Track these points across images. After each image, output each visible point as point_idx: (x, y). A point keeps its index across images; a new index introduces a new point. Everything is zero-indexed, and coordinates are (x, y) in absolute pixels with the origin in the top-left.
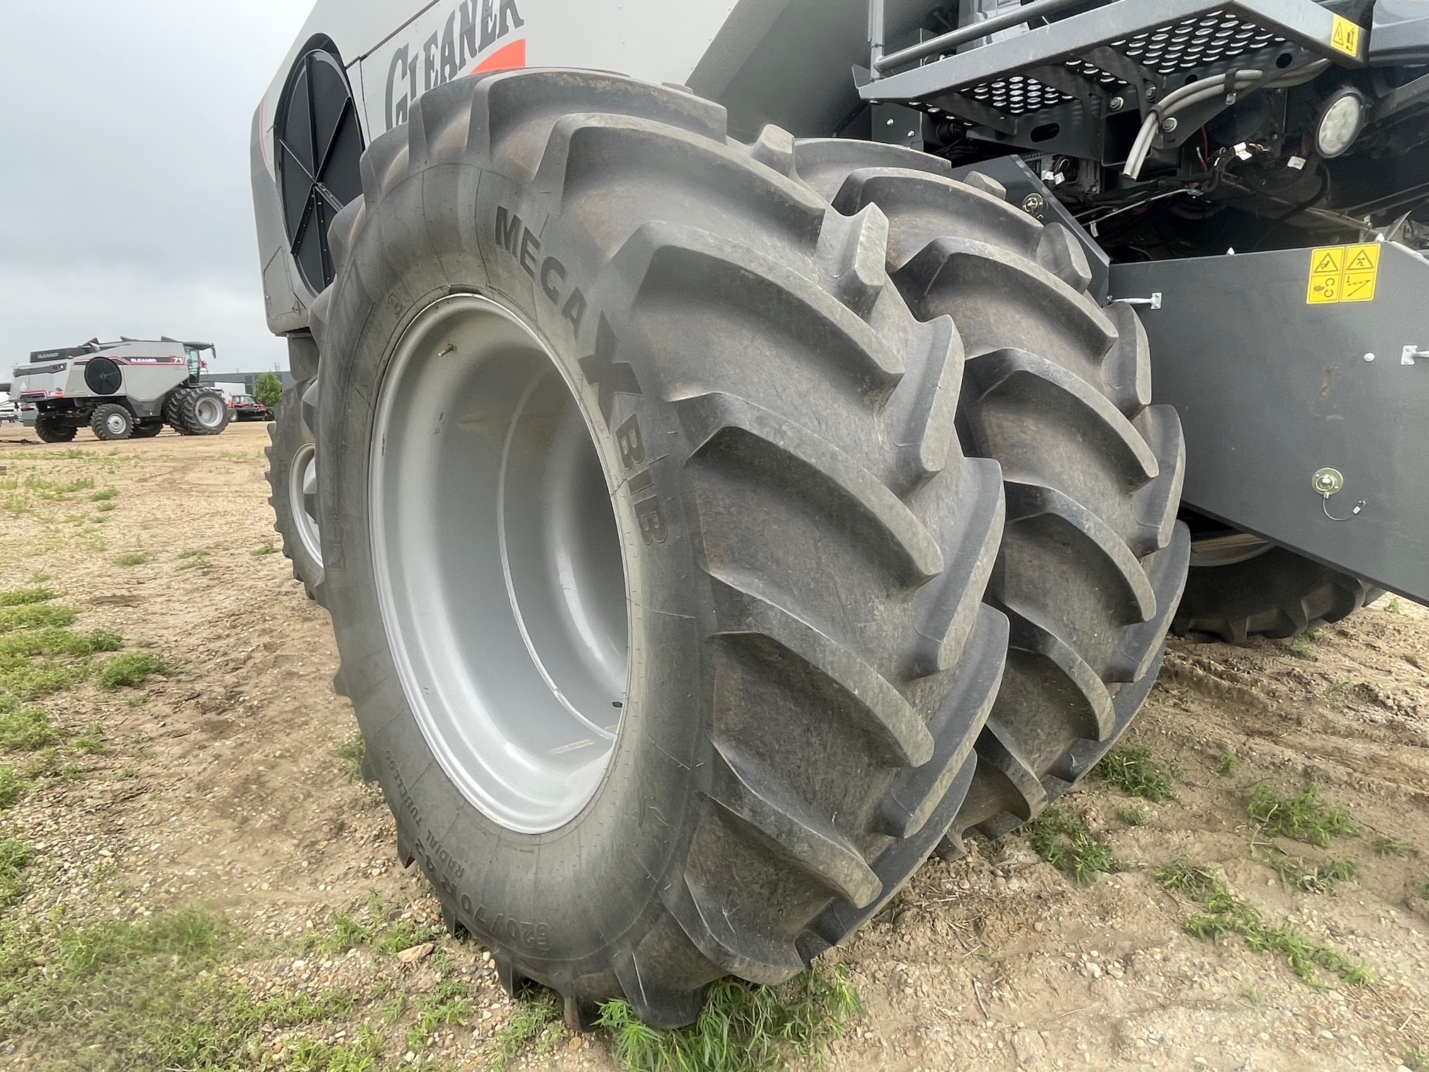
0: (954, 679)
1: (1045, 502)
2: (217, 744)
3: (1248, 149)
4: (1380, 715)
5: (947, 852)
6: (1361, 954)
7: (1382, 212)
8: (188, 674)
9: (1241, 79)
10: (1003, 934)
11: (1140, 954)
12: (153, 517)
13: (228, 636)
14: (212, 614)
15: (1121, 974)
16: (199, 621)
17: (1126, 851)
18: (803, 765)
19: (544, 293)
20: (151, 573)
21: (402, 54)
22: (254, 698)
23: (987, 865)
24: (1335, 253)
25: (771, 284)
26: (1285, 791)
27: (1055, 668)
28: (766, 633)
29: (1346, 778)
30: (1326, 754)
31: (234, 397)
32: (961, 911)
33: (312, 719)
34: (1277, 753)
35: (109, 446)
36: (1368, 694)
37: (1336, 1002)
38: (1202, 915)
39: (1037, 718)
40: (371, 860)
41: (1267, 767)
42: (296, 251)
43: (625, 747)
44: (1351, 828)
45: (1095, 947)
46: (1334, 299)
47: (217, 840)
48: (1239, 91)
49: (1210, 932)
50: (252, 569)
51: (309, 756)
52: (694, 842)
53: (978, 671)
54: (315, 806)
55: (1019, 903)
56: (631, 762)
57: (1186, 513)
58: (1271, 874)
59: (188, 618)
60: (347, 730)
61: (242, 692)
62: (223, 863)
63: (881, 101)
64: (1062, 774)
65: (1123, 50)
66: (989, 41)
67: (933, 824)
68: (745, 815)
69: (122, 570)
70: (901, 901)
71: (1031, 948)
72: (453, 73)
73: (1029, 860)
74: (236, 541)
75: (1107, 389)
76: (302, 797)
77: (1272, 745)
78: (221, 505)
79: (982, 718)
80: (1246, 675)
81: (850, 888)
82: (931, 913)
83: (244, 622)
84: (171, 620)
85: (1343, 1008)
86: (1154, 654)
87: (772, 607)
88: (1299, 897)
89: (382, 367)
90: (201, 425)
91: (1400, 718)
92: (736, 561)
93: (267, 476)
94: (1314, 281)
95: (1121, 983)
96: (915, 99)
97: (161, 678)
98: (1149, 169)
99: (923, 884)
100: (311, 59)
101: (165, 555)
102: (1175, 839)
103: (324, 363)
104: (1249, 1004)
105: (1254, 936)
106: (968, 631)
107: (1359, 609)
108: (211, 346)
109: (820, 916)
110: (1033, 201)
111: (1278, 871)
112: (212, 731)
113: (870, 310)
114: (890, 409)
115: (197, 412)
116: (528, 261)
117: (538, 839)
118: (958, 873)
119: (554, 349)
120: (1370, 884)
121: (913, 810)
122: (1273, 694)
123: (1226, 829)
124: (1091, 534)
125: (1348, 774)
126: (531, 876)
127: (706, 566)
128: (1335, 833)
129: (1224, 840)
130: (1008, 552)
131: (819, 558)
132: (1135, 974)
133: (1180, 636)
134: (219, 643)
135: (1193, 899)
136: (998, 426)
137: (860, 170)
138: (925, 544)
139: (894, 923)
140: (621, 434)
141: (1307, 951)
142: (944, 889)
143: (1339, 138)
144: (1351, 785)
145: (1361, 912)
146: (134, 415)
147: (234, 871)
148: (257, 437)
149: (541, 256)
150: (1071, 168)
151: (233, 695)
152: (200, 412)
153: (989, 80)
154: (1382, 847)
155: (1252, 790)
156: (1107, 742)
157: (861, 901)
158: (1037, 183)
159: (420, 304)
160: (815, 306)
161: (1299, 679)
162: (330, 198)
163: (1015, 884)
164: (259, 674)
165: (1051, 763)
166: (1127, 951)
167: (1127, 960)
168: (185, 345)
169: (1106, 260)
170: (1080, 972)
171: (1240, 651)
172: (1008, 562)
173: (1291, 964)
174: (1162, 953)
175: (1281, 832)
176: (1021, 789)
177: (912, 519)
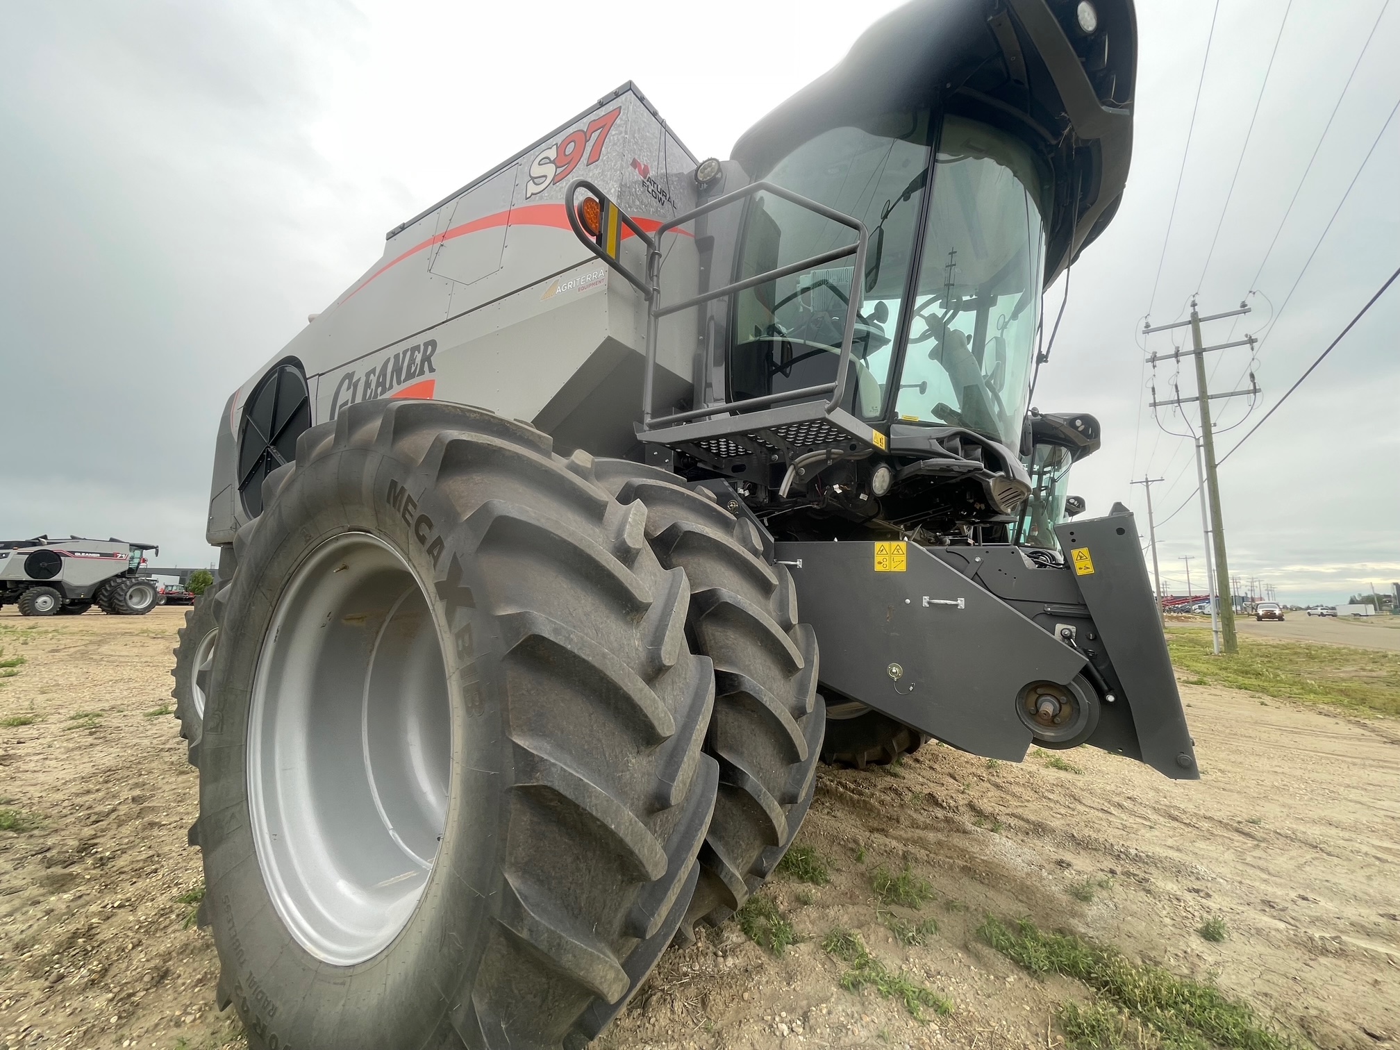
0: (682, 809)
1: (740, 684)
2: (53, 898)
3: (840, 488)
4: (940, 813)
5: (682, 942)
6: (946, 990)
7: (909, 524)
8: (43, 829)
9: (834, 453)
10: (721, 1007)
11: (813, 1011)
12: (54, 683)
13: (98, 790)
14: (87, 769)
15: (801, 1030)
16: (72, 777)
17: (802, 926)
18: (573, 887)
19: (416, 538)
20: (35, 733)
21: (349, 376)
22: (107, 850)
23: (711, 948)
24: (886, 544)
25: (570, 544)
26: (893, 870)
27: (751, 798)
28: (549, 784)
29: (926, 858)
30: (914, 842)
31: (167, 586)
32: (692, 991)
33: (163, 866)
34: (888, 843)
35: (32, 621)
36: (932, 799)
37: (934, 1031)
38: (850, 972)
39: (739, 833)
40: (188, 1006)
41: (882, 854)
42: (242, 488)
43: (436, 881)
44: (932, 894)
45: (784, 1008)
46: (887, 569)
47: (19, 1004)
48: (833, 459)
49: (856, 985)
50: (141, 729)
51: (149, 904)
52: (483, 962)
53: (699, 803)
54: (142, 955)
55: (732, 978)
56: (439, 893)
57: (822, 689)
58: (890, 934)
59: (61, 775)
60: (193, 878)
61: (96, 844)
62: (17, 1031)
63: (650, 443)
64: (757, 873)
65: (776, 432)
66: (710, 419)
67: (668, 923)
68: (524, 935)
69: (4, 731)
70: (650, 987)
71: (741, 1016)
72: (383, 393)
73: (740, 940)
74: (134, 704)
75: (774, 614)
76: (130, 946)
77: (884, 837)
78: (127, 672)
79: (702, 835)
80: (867, 791)
81: (604, 988)
82: (671, 994)
83: (119, 777)
84: (41, 777)
85: (939, 1036)
86: (809, 783)
87: (554, 765)
88: (907, 950)
89: (287, 577)
90: (128, 607)
91: (950, 815)
92: (532, 730)
93: (175, 652)
94: (877, 559)
95: (801, 1038)
96: (668, 444)
97: (11, 834)
98: (792, 493)
99: (666, 970)
100: (282, 371)
101: (57, 716)
102: (831, 913)
103: (240, 571)
104: (883, 1043)
105: (882, 985)
106: (691, 775)
107: (923, 745)
108: (156, 548)
109: (582, 1015)
110: (733, 504)
111: (893, 931)
112: (52, 885)
113: (633, 562)
114: (643, 624)
115: (128, 594)
116: (407, 516)
117: (351, 970)
118: (691, 957)
119: (419, 575)
120: (946, 935)
121: (653, 915)
122: (882, 803)
123: (862, 902)
124: (767, 705)
125: (927, 855)
126: (340, 1007)
127: (510, 733)
128: (923, 898)
129: (861, 910)
130: (719, 716)
131: (592, 726)
132: (811, 1028)
133: (829, 765)
134: (85, 798)
135: (845, 959)
136: (713, 635)
137: (634, 479)
138: (663, 715)
139: (643, 1008)
140: (458, 636)
141: (914, 992)
142: (681, 972)
143: (882, 486)
144: (929, 862)
145: (942, 957)
146: (64, 597)
147: (27, 1038)
148: (175, 619)
149: (417, 515)
150: (753, 488)
151: (85, 848)
152: (131, 597)
153: (708, 439)
154: (949, 906)
155: (875, 872)
156: (784, 846)
157: (613, 998)
158: (735, 495)
159: (324, 537)
160: (597, 559)
161: (896, 791)
162: (278, 457)
163: (730, 961)
164: (119, 826)
165: (750, 865)
166: (805, 1009)
167: (805, 1017)
168: (131, 545)
169: (772, 539)
170: (774, 1032)
171: (863, 774)
172: (719, 723)
173: (906, 1004)
174: (827, 1007)
175: (893, 900)
176: (730, 887)
177: (654, 698)
